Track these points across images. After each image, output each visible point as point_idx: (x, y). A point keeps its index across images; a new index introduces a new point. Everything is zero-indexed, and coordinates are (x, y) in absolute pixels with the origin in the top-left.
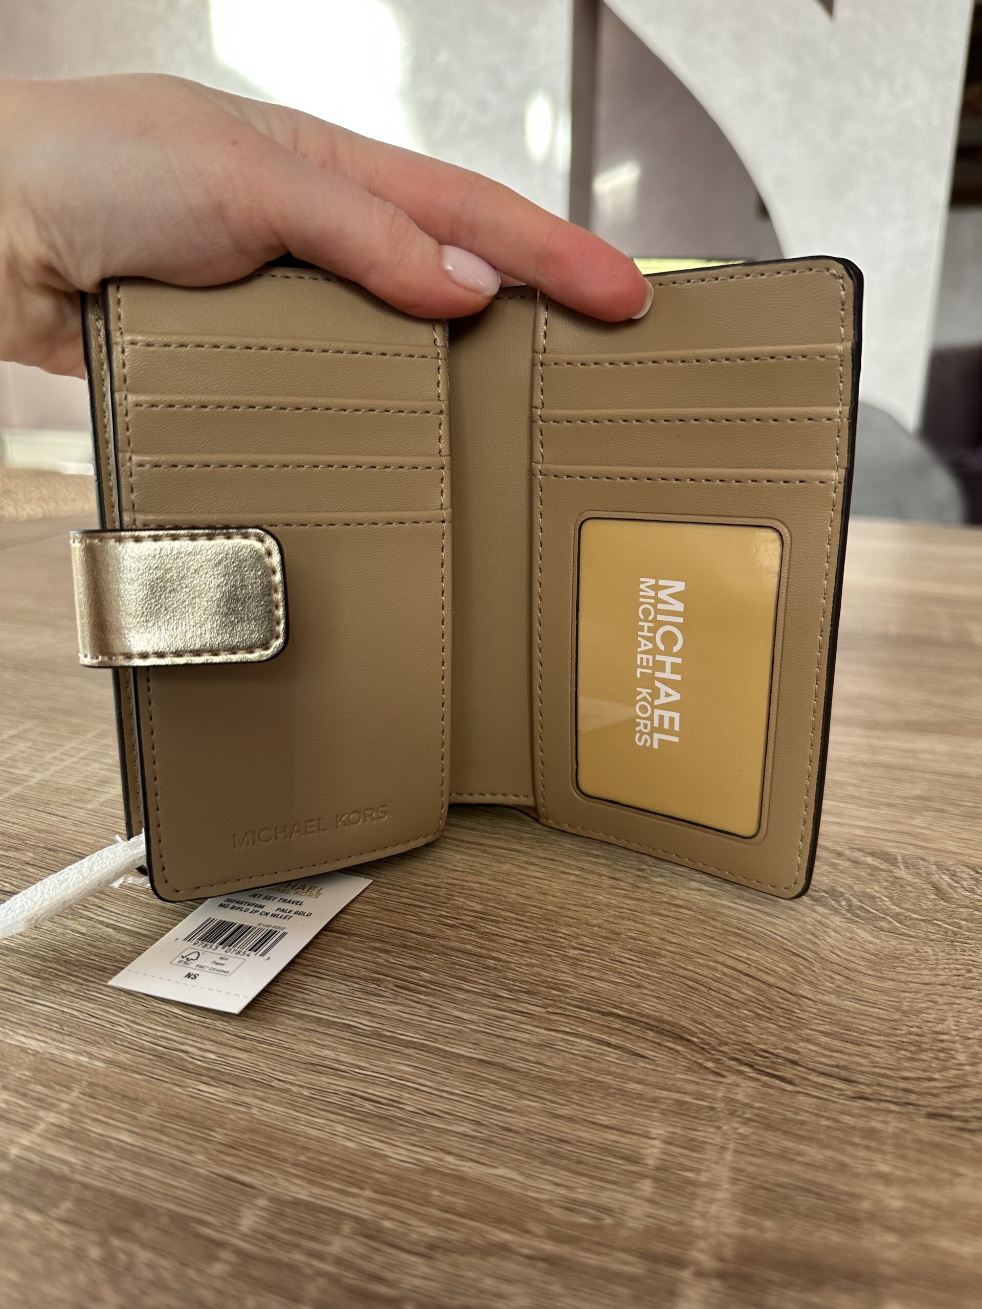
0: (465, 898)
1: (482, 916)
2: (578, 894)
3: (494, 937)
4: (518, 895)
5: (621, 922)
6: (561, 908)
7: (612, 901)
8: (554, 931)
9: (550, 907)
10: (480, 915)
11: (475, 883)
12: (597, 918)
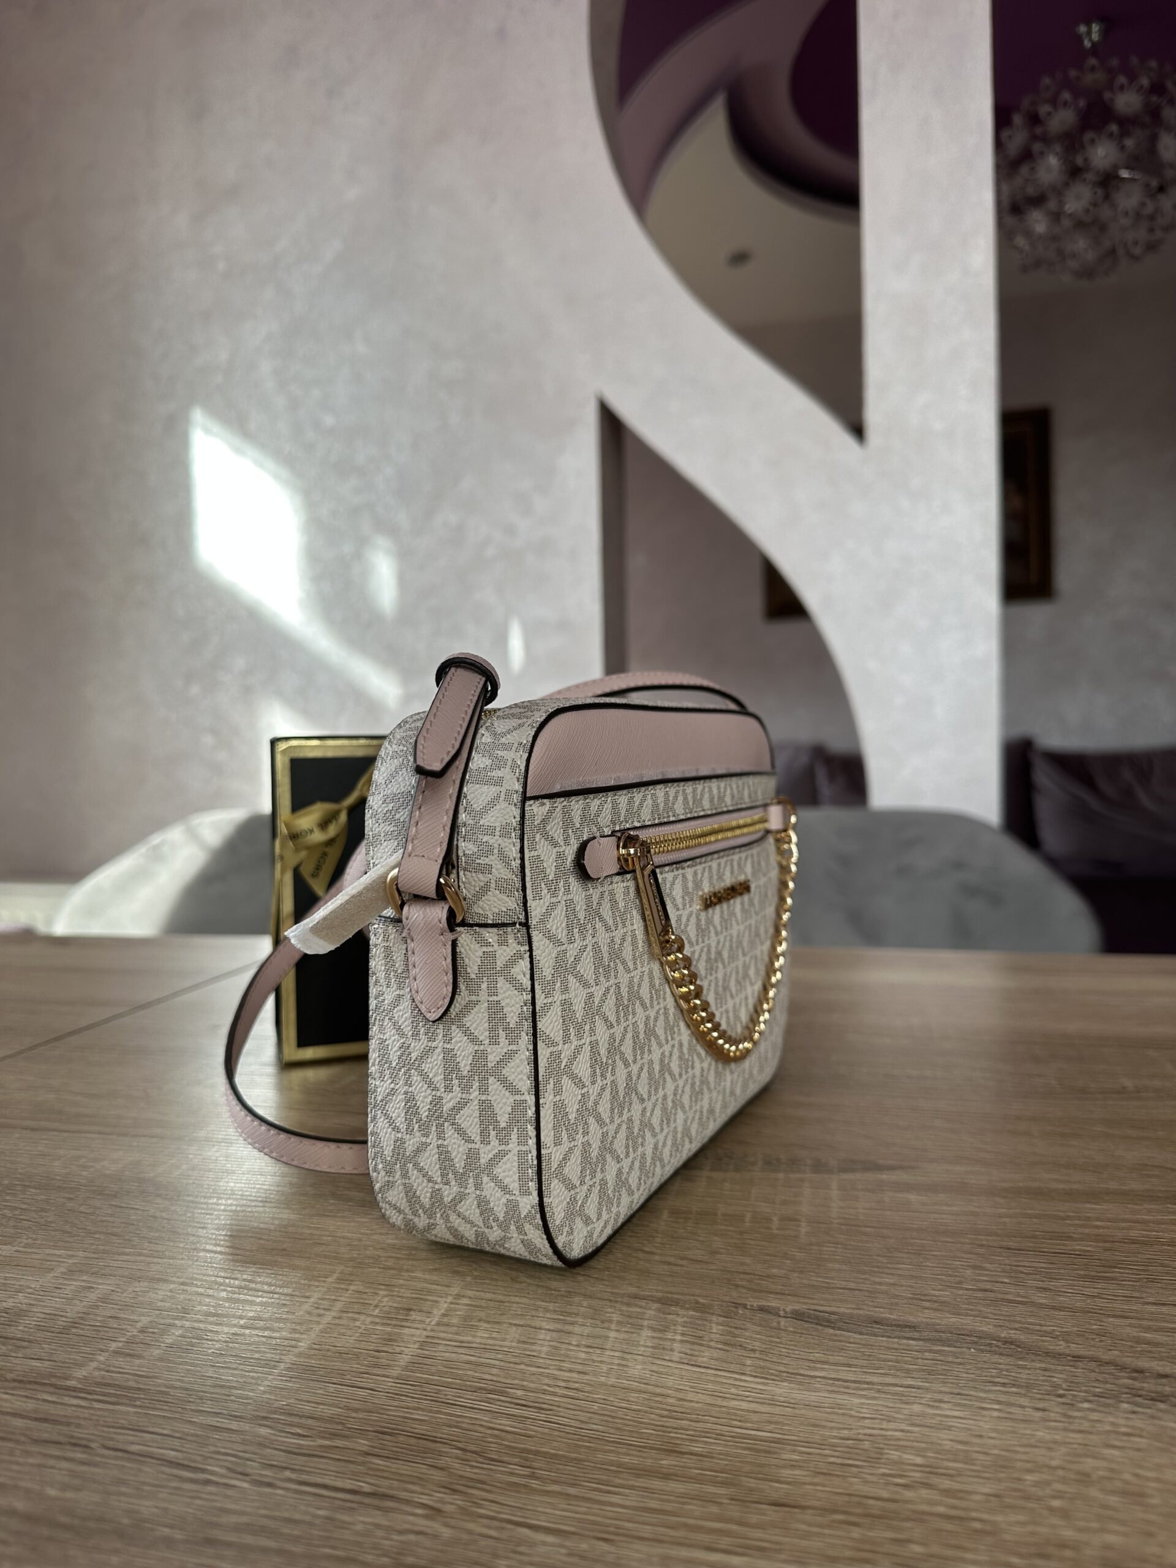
0: (896, 1450)
1: (931, 1469)
2: (1012, 1432)
3: (960, 1495)
4: (951, 1440)
5: (1081, 1460)
6: (1008, 1451)
7: (1057, 1437)
8: (1019, 1479)
9: (996, 1452)
10: (928, 1469)
11: (896, 1430)
12: (1052, 1458)
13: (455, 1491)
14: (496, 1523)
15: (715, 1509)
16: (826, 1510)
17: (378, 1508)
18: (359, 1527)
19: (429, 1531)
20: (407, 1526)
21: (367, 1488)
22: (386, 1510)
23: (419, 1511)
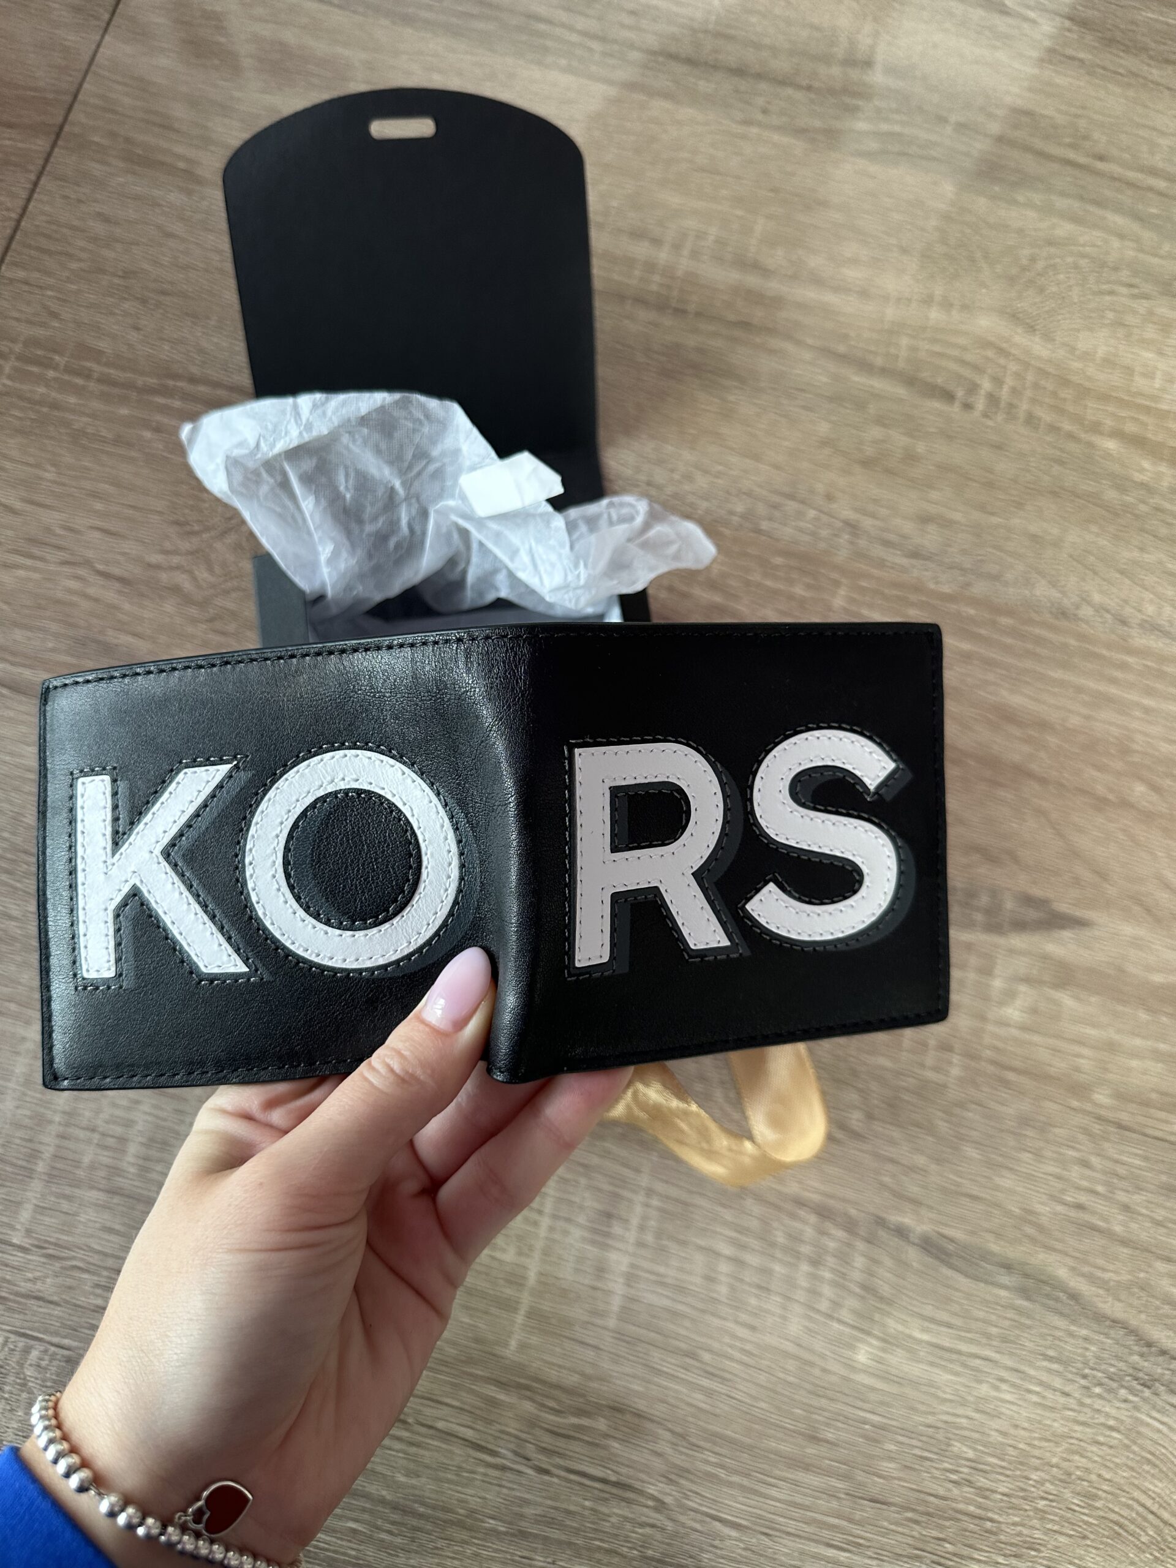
13: (671, 1480)
14: (699, 1517)
15: (834, 1504)
16: (902, 1507)
17: (623, 1499)
18: (614, 1520)
19: (659, 1524)
20: (644, 1519)
21: (613, 1478)
22: (628, 1501)
23: (650, 1503)
